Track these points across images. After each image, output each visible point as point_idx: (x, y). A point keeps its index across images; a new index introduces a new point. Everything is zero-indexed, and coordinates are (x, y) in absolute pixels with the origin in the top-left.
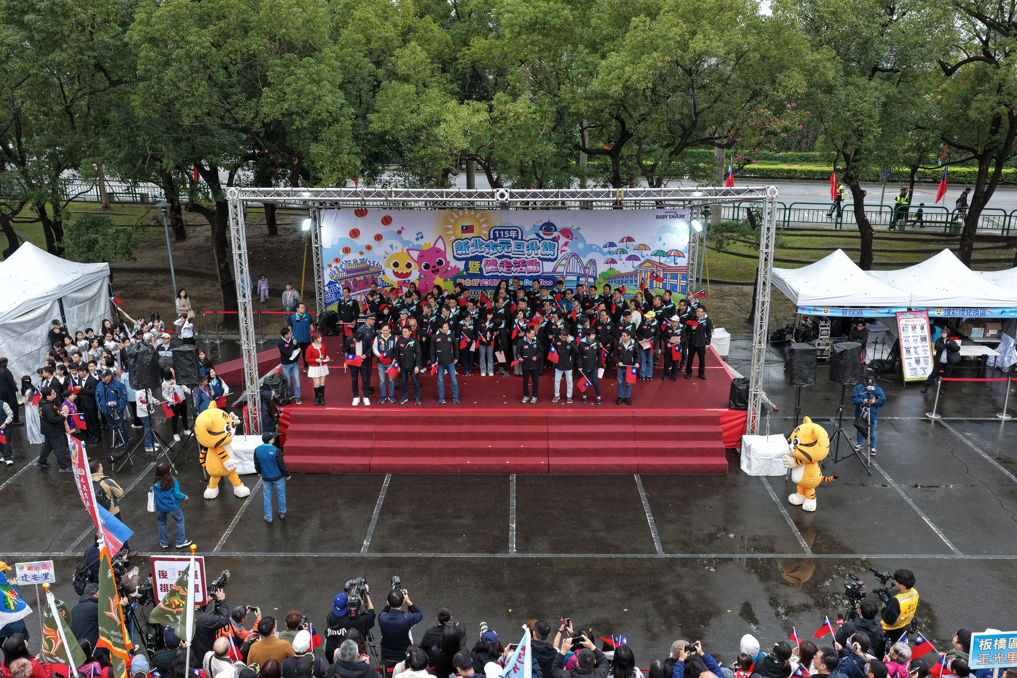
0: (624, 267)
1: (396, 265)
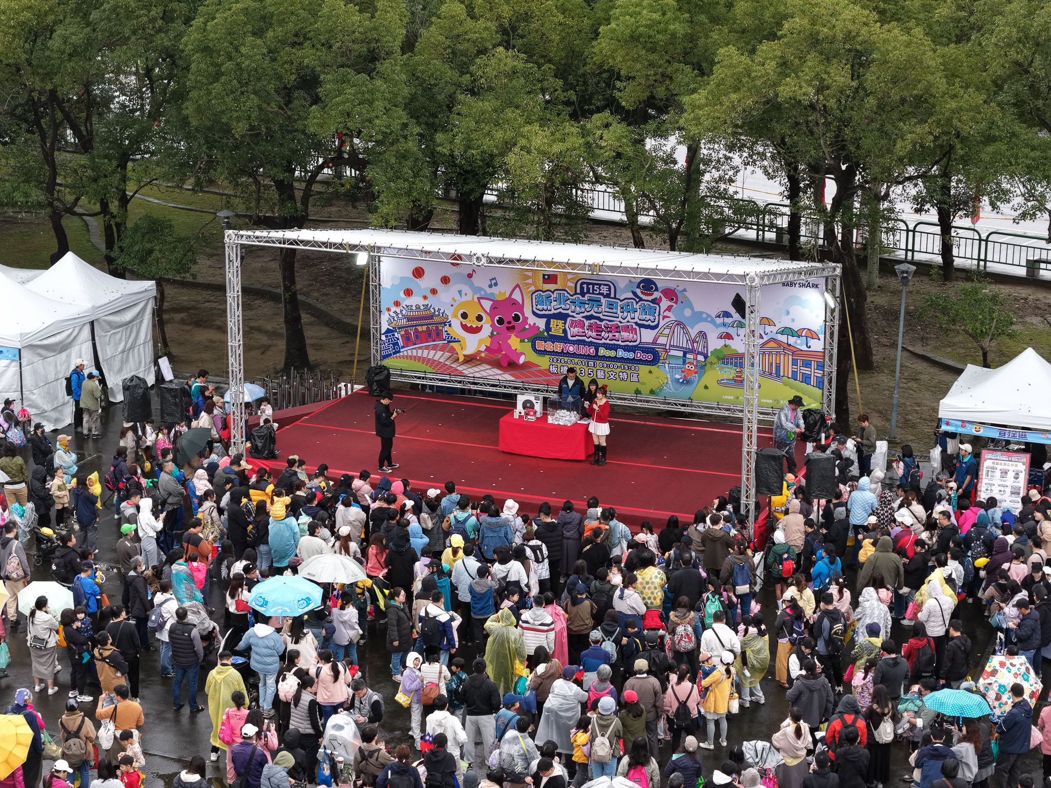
0: (743, 345)
1: (464, 316)
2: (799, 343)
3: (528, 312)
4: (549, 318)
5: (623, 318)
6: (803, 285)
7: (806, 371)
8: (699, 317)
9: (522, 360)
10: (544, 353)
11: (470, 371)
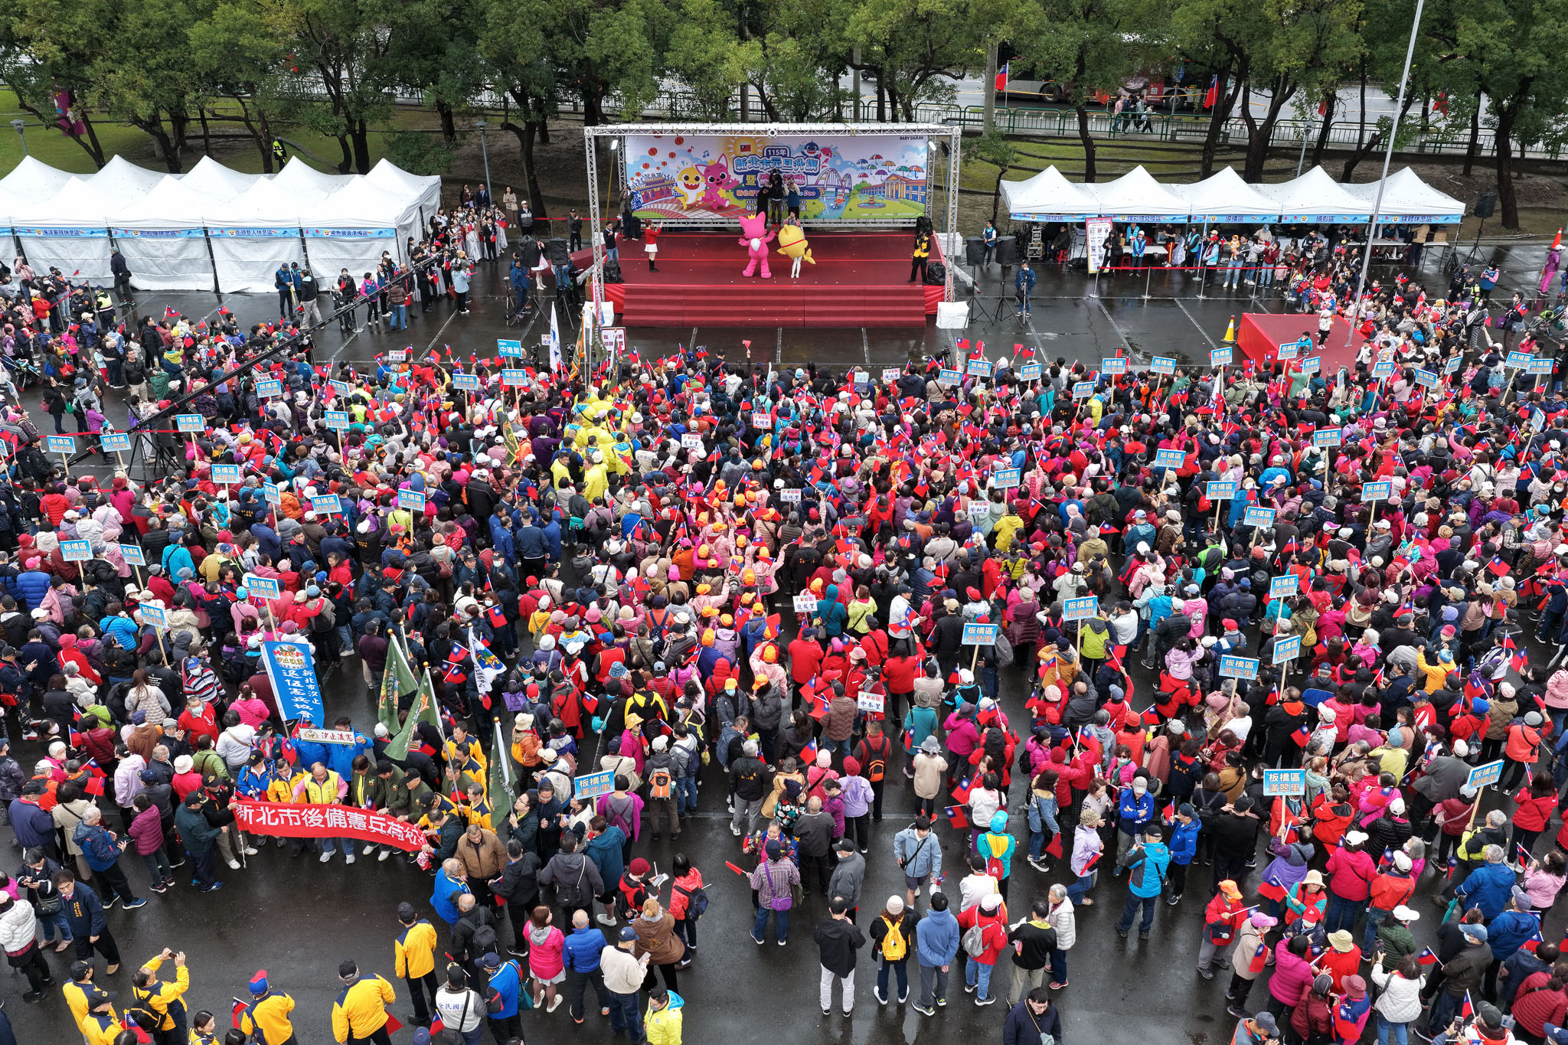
0: (874, 180)
1: (687, 178)
2: (910, 176)
3: (730, 171)
4: (745, 174)
5: (795, 170)
6: (913, 138)
7: (915, 193)
8: (845, 165)
9: (727, 204)
10: (743, 197)
11: (691, 215)
